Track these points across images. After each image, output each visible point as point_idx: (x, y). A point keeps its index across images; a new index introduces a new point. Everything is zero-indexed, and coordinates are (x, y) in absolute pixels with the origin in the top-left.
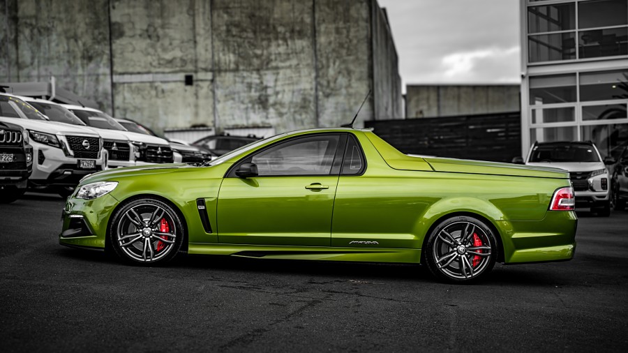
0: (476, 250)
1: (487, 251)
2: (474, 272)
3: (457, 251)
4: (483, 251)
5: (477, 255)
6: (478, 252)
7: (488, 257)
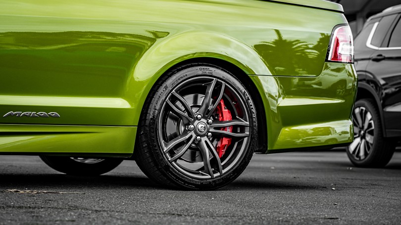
0: (224, 128)
1: (243, 128)
2: (224, 167)
3: (195, 130)
4: (234, 129)
5: (227, 136)
6: (228, 132)
7: (246, 139)
